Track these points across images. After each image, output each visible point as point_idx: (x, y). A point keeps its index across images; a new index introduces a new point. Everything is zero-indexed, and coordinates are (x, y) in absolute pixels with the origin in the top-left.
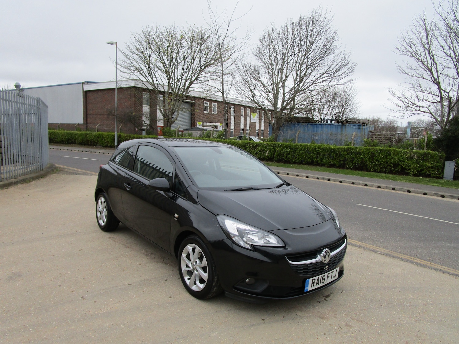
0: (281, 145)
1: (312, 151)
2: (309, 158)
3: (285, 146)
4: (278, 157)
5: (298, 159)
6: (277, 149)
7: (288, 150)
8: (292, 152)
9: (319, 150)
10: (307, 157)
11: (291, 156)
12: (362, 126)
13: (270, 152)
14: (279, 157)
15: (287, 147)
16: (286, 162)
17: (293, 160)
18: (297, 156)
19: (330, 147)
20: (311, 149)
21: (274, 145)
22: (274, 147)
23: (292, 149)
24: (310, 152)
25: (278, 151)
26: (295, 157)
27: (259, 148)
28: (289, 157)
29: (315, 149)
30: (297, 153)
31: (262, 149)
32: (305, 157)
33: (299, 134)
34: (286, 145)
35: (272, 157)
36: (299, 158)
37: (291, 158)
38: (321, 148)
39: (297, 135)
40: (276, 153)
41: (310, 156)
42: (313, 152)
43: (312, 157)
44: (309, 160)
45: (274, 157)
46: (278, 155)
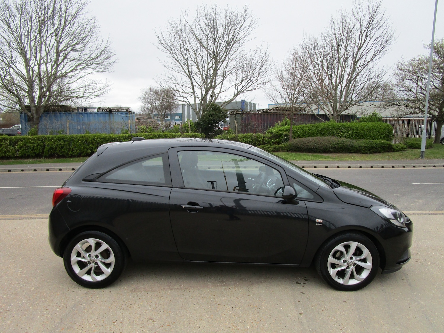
0: (52, 138)
1: (90, 142)
2: (88, 150)
3: (57, 139)
4: (49, 152)
5: (75, 152)
6: (47, 143)
7: (62, 142)
8: (67, 145)
9: (99, 140)
10: (86, 148)
11: (67, 149)
12: (129, 114)
13: (38, 147)
14: (51, 152)
15: (59, 139)
16: (59, 157)
17: (69, 153)
18: (74, 149)
19: (110, 136)
20: (90, 140)
21: (42, 138)
22: (42, 140)
23: (68, 141)
24: (89, 143)
25: (48, 145)
26: (71, 150)
27: (21, 143)
28: (64, 151)
29: (94, 140)
30: (74, 145)
31: (25, 145)
32: (84, 149)
33: (69, 124)
34: (59, 138)
35: (41, 153)
36: (77, 151)
37: (66, 152)
38: (101, 137)
39: (68, 125)
40: (47, 148)
41: (90, 147)
42: (92, 143)
43: (92, 148)
44: (88, 152)
45: (43, 152)
46: (50, 149)
